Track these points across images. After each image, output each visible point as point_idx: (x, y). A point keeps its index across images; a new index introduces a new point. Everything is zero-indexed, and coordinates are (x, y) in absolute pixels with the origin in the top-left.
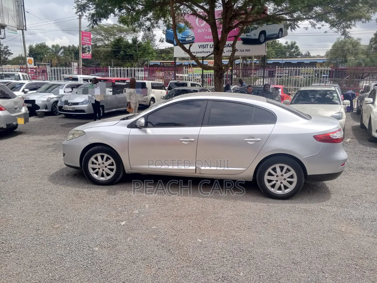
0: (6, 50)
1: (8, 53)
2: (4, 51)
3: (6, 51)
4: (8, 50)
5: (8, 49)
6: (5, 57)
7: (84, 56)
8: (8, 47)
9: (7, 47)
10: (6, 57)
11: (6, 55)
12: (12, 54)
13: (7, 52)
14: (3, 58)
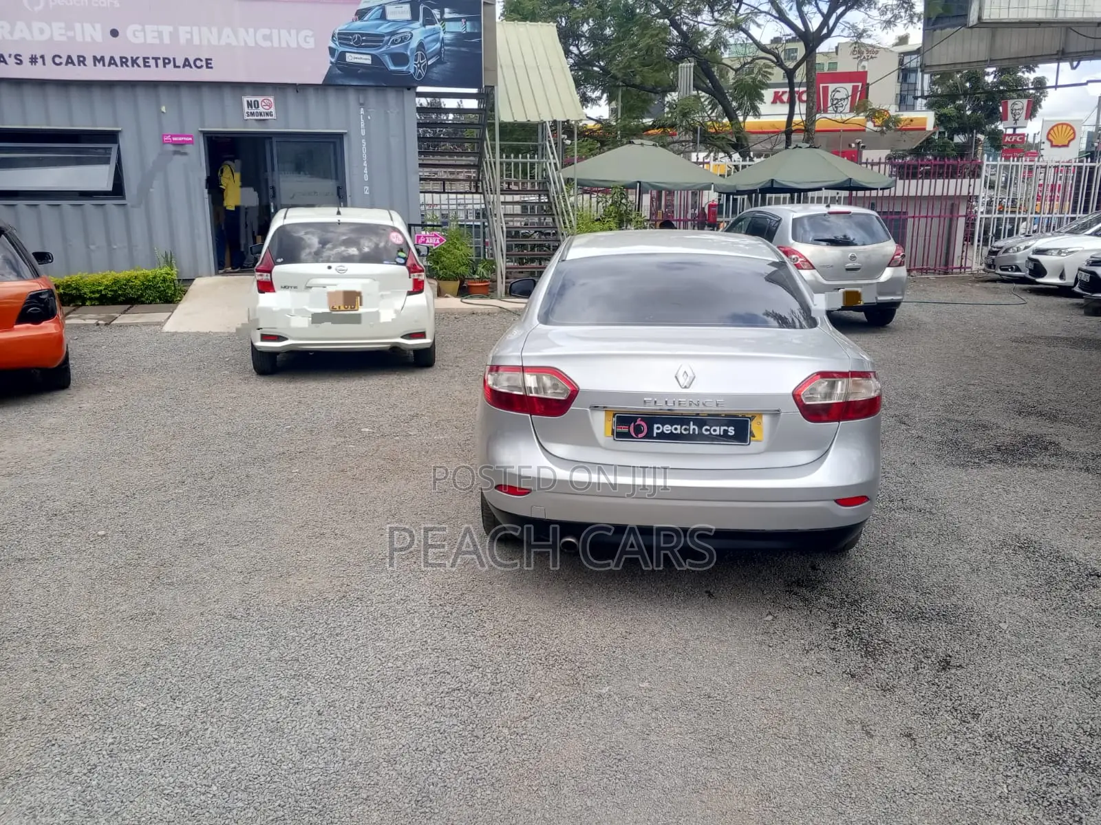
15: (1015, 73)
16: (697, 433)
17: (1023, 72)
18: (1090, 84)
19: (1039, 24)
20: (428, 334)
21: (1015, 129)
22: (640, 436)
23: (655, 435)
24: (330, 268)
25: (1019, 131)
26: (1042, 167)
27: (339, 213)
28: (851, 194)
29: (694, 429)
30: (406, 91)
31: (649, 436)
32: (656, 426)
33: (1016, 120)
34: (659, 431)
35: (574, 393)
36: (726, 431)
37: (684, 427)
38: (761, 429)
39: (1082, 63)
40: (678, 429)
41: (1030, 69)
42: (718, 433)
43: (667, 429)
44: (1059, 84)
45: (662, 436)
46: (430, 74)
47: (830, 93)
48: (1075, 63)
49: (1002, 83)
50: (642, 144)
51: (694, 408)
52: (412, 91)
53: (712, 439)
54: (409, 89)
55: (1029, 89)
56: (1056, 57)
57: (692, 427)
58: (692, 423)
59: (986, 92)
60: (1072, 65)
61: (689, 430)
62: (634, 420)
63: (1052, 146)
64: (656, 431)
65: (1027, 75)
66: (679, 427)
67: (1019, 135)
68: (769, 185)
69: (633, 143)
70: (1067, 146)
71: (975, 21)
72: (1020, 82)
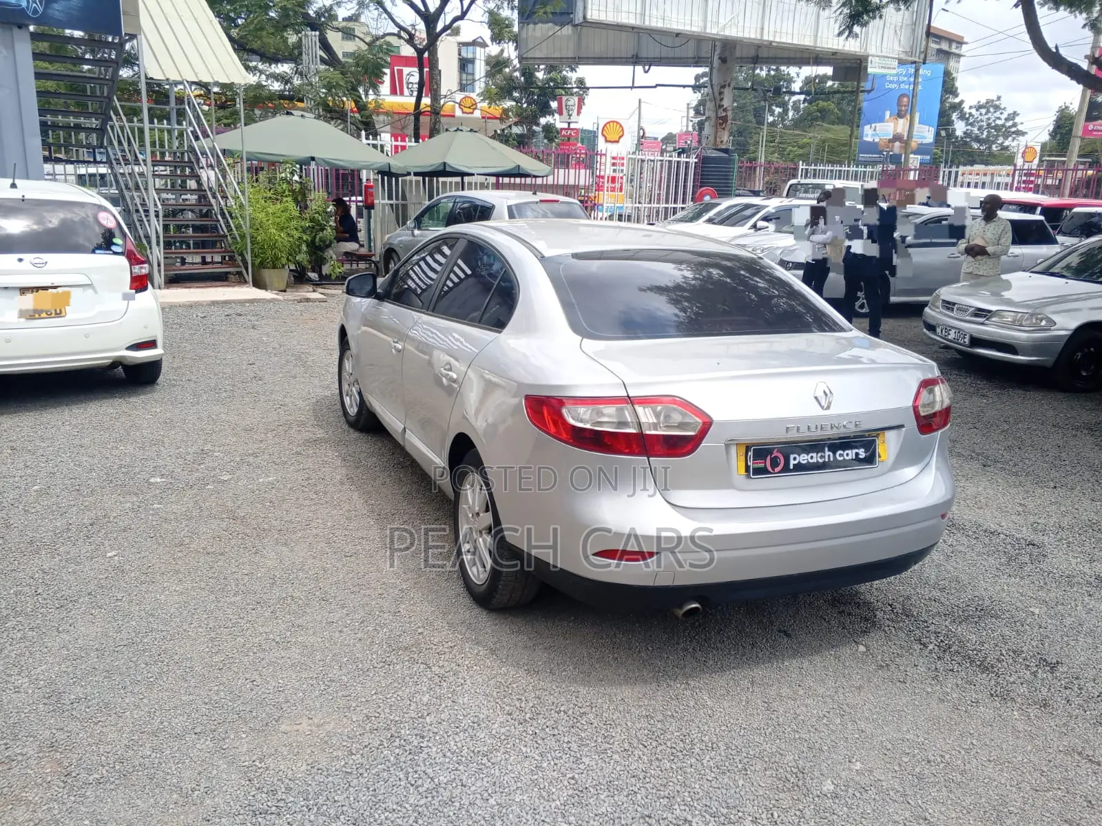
0: (1010, 123)
1: (1013, 133)
2: (1003, 126)
3: (1010, 127)
4: (1015, 125)
5: (1017, 120)
6: (1003, 143)
7: (1093, 130)
8: (1018, 115)
9: (1015, 114)
10: (1006, 143)
11: (1006, 138)
12: (1023, 134)
13: (1013, 129)
14: (997, 147)
15: (561, 72)
16: (832, 459)
17: (567, 71)
18: (658, 88)
19: (620, 28)
20: (160, 343)
21: (569, 123)
22: (777, 470)
23: (791, 467)
24: (20, 260)
25: (572, 126)
26: (651, 161)
27: (13, 186)
28: (498, 181)
29: (829, 456)
30: (16, 31)
31: (786, 469)
32: (792, 457)
33: (570, 115)
34: (796, 462)
35: (707, 425)
36: (857, 454)
37: (819, 455)
38: (888, 447)
39: (653, 68)
40: (814, 458)
41: (573, 70)
42: (850, 457)
43: (804, 458)
44: (635, 85)
45: (800, 468)
46: (50, 11)
47: (404, 77)
48: (647, 68)
49: (551, 79)
50: (302, 116)
51: (835, 431)
52: (24, 29)
53: (844, 465)
54: (20, 27)
55: (573, 88)
56: (632, 60)
57: (827, 453)
58: (826, 449)
59: (539, 88)
60: (644, 69)
61: (824, 457)
62: (770, 452)
63: (607, 141)
64: (792, 462)
65: (570, 74)
66: (814, 455)
67: (573, 129)
68: (441, 168)
69: (292, 114)
70: (618, 142)
71: (581, 20)
72: (565, 80)
